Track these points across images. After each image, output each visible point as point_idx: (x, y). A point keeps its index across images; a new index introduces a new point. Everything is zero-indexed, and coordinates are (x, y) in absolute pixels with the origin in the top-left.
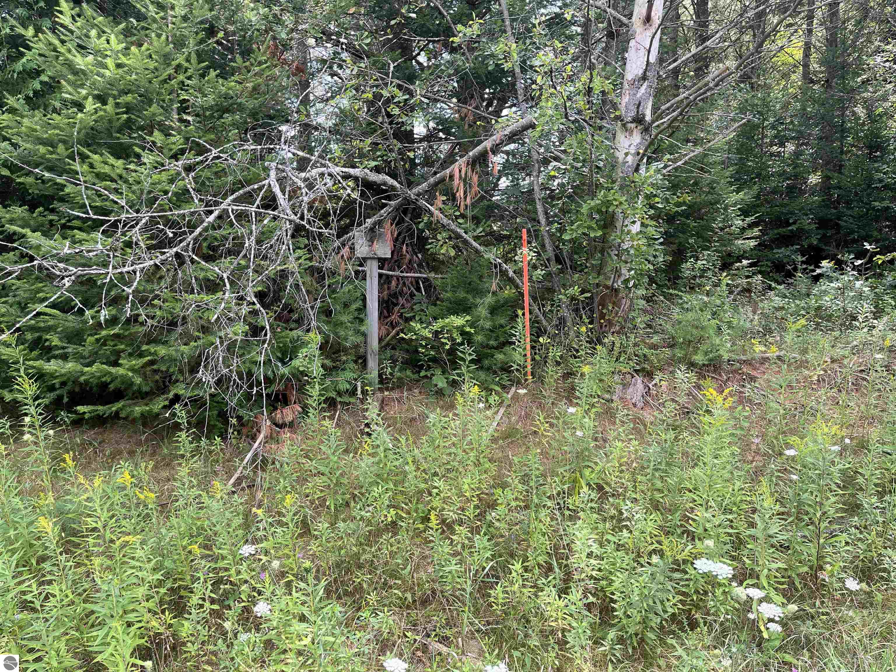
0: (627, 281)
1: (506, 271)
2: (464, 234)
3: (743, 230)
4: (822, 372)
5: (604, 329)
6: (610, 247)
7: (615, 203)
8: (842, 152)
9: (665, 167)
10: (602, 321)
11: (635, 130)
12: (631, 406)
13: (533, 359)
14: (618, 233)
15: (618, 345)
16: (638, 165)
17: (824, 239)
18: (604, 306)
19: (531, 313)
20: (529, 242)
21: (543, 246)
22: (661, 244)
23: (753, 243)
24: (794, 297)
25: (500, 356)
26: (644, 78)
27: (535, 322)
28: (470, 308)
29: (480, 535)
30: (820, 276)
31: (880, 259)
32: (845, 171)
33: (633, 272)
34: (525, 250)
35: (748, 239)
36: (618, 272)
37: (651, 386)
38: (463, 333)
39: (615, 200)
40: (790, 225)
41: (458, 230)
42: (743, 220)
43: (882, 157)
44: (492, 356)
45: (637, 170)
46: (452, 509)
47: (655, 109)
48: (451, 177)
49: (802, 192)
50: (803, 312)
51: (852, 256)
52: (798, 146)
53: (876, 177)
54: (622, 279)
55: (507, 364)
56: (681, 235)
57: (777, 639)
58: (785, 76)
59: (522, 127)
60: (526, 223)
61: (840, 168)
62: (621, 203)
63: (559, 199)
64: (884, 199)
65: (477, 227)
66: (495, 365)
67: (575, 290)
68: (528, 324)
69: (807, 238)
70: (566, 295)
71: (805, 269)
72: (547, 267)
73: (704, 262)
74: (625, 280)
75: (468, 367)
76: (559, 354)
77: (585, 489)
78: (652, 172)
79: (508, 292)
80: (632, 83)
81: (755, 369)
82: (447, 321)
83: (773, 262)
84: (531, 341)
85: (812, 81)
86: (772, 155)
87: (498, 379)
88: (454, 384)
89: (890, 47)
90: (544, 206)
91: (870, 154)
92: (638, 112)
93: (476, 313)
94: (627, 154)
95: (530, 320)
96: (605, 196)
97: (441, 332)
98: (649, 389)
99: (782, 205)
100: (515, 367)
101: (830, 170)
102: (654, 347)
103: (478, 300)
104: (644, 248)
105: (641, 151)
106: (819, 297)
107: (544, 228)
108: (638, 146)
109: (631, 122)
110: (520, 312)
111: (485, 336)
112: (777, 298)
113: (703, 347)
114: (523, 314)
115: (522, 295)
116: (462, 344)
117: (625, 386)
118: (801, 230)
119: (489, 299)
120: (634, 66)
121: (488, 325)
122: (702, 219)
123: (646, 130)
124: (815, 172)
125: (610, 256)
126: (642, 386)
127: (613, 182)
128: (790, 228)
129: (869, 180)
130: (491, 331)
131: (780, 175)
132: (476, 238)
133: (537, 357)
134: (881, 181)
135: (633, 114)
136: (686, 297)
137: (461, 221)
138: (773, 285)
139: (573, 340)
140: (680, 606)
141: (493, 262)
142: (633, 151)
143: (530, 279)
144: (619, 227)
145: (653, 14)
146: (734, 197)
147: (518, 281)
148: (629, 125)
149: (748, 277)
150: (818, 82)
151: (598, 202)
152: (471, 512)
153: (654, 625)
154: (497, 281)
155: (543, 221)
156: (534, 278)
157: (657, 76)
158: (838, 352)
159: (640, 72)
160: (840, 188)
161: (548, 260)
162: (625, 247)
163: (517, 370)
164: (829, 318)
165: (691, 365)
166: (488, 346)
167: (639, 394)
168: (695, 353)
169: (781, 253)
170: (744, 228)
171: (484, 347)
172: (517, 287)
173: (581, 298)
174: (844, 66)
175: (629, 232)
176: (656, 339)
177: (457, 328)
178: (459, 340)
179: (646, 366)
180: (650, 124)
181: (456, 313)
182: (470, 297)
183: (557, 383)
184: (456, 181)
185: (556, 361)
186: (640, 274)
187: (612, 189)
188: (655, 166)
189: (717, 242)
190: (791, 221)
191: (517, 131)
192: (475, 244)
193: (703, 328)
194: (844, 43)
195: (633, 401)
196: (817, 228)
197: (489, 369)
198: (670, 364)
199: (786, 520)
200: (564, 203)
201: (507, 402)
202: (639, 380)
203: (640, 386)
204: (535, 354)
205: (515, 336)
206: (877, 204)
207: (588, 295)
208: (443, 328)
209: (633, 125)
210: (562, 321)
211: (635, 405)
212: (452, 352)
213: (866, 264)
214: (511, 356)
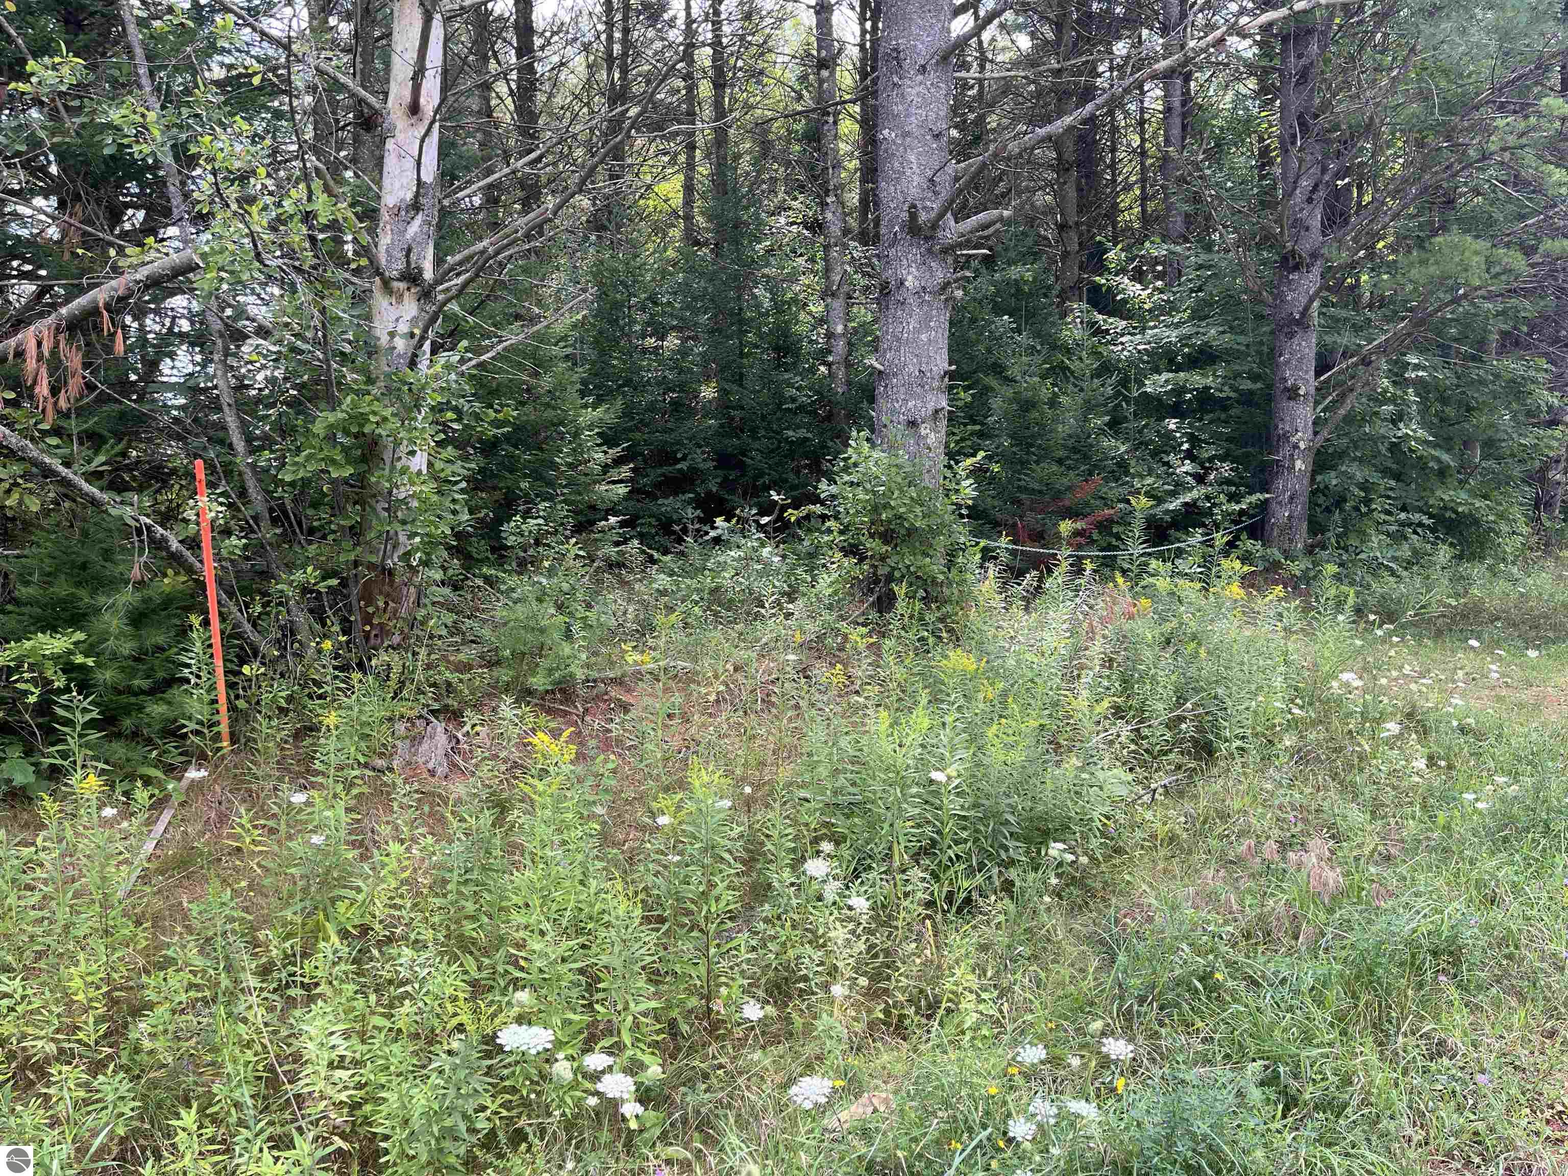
0: (407, 555)
1: (164, 539)
2: (61, 468)
3: (606, 468)
4: (722, 688)
5: (372, 641)
6: (374, 496)
7: (373, 419)
8: (742, 355)
9: (462, 361)
10: (368, 628)
11: (407, 294)
12: (425, 775)
13: (232, 708)
14: (387, 472)
15: (396, 669)
16: (415, 355)
17: (726, 484)
18: (370, 601)
19: (223, 618)
20: (212, 485)
21: (243, 493)
22: (462, 491)
23: (622, 490)
24: (686, 574)
25: (156, 709)
26: (416, 206)
27: (231, 636)
28: (85, 615)
29: (105, 1074)
30: (717, 540)
31: (792, 515)
32: (747, 383)
33: (418, 539)
34: (203, 500)
35: (614, 482)
36: (390, 539)
37: (460, 736)
38: (69, 668)
39: (374, 413)
40: (678, 461)
41: (47, 460)
42: (606, 453)
43: (794, 364)
44: (141, 709)
45: (413, 364)
46: (43, 1033)
47: (439, 261)
48: (20, 354)
49: (692, 412)
50: (695, 597)
51: (754, 511)
52: (684, 340)
53: (787, 394)
54: (401, 551)
55: (175, 721)
56: (507, 475)
57: (654, 1125)
58: (659, 229)
59: (173, 269)
60: (205, 448)
61: (740, 379)
62: (385, 419)
63: (273, 405)
64: (798, 427)
65: (96, 453)
66: (149, 726)
67: (311, 574)
68: (216, 641)
69: (703, 482)
70: (291, 583)
71: (698, 530)
72: (253, 532)
73: (541, 521)
74: (405, 554)
75: (81, 736)
76: (284, 694)
77: (335, 939)
78: (438, 368)
79: (171, 582)
80: (397, 211)
81: (629, 691)
82: (28, 644)
83: (659, 520)
84: (226, 673)
85: (697, 243)
86: (644, 351)
87: (155, 753)
88: (55, 774)
89: (795, 204)
90: (239, 417)
91: (779, 358)
92: (408, 262)
93: (97, 625)
94: (392, 335)
95: (222, 632)
96: (354, 405)
97: (18, 668)
98: (458, 742)
99: (665, 431)
100: (192, 726)
101: (727, 381)
102: (464, 667)
103: (102, 600)
104: (435, 498)
105: (417, 331)
106: (715, 573)
107: (243, 460)
108: (414, 321)
109: (398, 280)
110: (195, 620)
111: (122, 669)
112: (662, 576)
113: (544, 663)
114: (206, 623)
115: (202, 585)
116: (68, 690)
117: (416, 740)
118: (693, 470)
119: (127, 597)
120: (397, 185)
121: (127, 648)
122: (541, 449)
123: (426, 295)
124: (708, 379)
125: (374, 510)
126: (444, 737)
127: (370, 381)
128: (679, 466)
129: (779, 399)
130: (137, 659)
131: (659, 384)
132: (93, 476)
133: (241, 704)
134: (793, 400)
135: (401, 265)
136: (512, 581)
137: (54, 441)
138: (656, 555)
139: (310, 666)
140: (505, 1113)
141: (133, 523)
142: (403, 328)
143: (218, 558)
144: (388, 461)
145: (422, 101)
146: (590, 415)
147: (192, 559)
148: (395, 284)
149: (617, 544)
150: (706, 244)
151: (341, 415)
152: (89, 1033)
153: (452, 1160)
154: (144, 558)
155: (240, 445)
156: (224, 553)
157: (438, 207)
158: (742, 655)
159: (409, 196)
160: (742, 408)
161: (256, 518)
162: (401, 496)
163: (197, 733)
164: (729, 605)
165: (525, 695)
166: (129, 691)
167: (440, 752)
168: (534, 673)
169: (668, 504)
170: (607, 465)
171: (120, 693)
172: (190, 570)
173: (322, 587)
174: (737, 224)
175: (404, 471)
176: (468, 654)
177: (55, 658)
178: (59, 683)
179: (450, 702)
180: (432, 287)
181: (51, 627)
182: (82, 593)
183: (282, 749)
184: (31, 364)
185: (281, 709)
186: (430, 543)
187: (369, 393)
188: (443, 357)
189: (565, 487)
190: (679, 456)
191: (162, 276)
192: (86, 487)
193: (542, 631)
194: (735, 190)
195: (431, 766)
196: (715, 468)
197: (135, 735)
198: (490, 695)
199: (658, 930)
200: (280, 415)
201: (176, 799)
202: (439, 726)
203: (441, 739)
204: (237, 697)
205: (188, 666)
206: (790, 433)
207: (334, 582)
208: (20, 661)
209: (402, 285)
210: (289, 631)
211: (432, 773)
212: (44, 707)
213: (775, 522)
214: (181, 704)
